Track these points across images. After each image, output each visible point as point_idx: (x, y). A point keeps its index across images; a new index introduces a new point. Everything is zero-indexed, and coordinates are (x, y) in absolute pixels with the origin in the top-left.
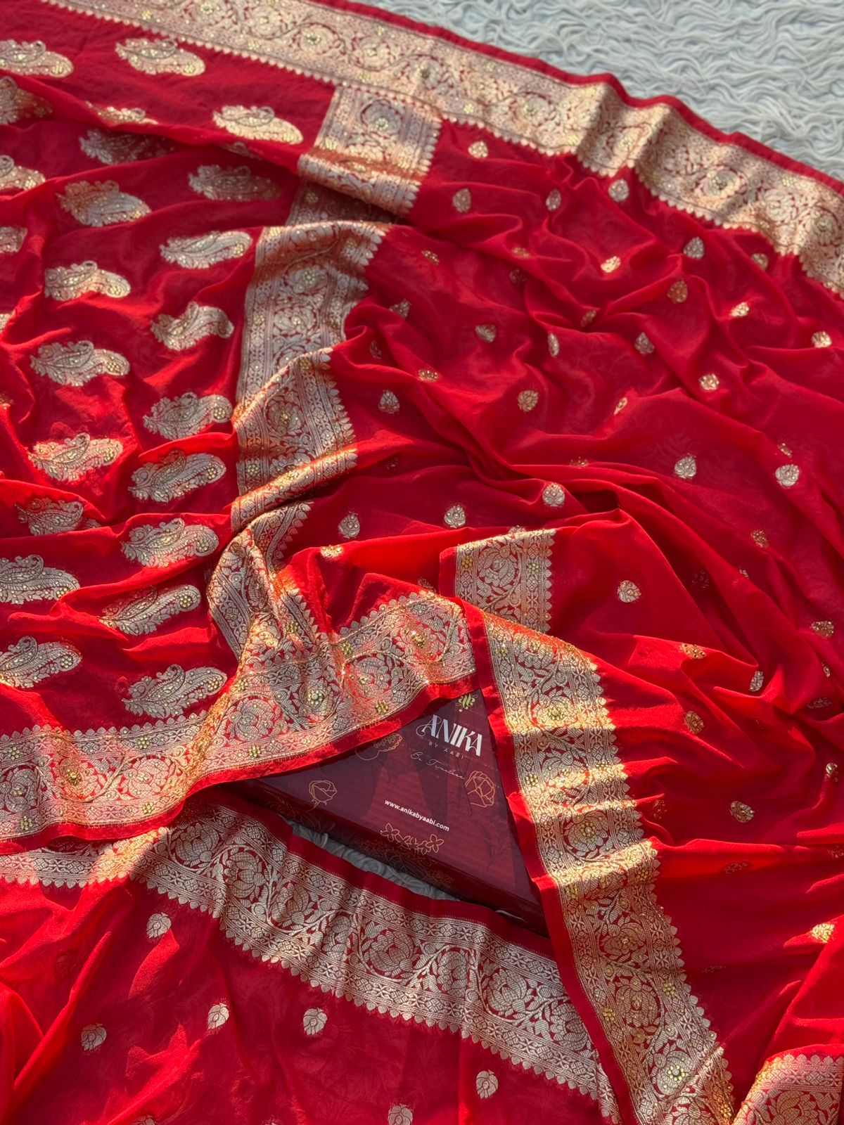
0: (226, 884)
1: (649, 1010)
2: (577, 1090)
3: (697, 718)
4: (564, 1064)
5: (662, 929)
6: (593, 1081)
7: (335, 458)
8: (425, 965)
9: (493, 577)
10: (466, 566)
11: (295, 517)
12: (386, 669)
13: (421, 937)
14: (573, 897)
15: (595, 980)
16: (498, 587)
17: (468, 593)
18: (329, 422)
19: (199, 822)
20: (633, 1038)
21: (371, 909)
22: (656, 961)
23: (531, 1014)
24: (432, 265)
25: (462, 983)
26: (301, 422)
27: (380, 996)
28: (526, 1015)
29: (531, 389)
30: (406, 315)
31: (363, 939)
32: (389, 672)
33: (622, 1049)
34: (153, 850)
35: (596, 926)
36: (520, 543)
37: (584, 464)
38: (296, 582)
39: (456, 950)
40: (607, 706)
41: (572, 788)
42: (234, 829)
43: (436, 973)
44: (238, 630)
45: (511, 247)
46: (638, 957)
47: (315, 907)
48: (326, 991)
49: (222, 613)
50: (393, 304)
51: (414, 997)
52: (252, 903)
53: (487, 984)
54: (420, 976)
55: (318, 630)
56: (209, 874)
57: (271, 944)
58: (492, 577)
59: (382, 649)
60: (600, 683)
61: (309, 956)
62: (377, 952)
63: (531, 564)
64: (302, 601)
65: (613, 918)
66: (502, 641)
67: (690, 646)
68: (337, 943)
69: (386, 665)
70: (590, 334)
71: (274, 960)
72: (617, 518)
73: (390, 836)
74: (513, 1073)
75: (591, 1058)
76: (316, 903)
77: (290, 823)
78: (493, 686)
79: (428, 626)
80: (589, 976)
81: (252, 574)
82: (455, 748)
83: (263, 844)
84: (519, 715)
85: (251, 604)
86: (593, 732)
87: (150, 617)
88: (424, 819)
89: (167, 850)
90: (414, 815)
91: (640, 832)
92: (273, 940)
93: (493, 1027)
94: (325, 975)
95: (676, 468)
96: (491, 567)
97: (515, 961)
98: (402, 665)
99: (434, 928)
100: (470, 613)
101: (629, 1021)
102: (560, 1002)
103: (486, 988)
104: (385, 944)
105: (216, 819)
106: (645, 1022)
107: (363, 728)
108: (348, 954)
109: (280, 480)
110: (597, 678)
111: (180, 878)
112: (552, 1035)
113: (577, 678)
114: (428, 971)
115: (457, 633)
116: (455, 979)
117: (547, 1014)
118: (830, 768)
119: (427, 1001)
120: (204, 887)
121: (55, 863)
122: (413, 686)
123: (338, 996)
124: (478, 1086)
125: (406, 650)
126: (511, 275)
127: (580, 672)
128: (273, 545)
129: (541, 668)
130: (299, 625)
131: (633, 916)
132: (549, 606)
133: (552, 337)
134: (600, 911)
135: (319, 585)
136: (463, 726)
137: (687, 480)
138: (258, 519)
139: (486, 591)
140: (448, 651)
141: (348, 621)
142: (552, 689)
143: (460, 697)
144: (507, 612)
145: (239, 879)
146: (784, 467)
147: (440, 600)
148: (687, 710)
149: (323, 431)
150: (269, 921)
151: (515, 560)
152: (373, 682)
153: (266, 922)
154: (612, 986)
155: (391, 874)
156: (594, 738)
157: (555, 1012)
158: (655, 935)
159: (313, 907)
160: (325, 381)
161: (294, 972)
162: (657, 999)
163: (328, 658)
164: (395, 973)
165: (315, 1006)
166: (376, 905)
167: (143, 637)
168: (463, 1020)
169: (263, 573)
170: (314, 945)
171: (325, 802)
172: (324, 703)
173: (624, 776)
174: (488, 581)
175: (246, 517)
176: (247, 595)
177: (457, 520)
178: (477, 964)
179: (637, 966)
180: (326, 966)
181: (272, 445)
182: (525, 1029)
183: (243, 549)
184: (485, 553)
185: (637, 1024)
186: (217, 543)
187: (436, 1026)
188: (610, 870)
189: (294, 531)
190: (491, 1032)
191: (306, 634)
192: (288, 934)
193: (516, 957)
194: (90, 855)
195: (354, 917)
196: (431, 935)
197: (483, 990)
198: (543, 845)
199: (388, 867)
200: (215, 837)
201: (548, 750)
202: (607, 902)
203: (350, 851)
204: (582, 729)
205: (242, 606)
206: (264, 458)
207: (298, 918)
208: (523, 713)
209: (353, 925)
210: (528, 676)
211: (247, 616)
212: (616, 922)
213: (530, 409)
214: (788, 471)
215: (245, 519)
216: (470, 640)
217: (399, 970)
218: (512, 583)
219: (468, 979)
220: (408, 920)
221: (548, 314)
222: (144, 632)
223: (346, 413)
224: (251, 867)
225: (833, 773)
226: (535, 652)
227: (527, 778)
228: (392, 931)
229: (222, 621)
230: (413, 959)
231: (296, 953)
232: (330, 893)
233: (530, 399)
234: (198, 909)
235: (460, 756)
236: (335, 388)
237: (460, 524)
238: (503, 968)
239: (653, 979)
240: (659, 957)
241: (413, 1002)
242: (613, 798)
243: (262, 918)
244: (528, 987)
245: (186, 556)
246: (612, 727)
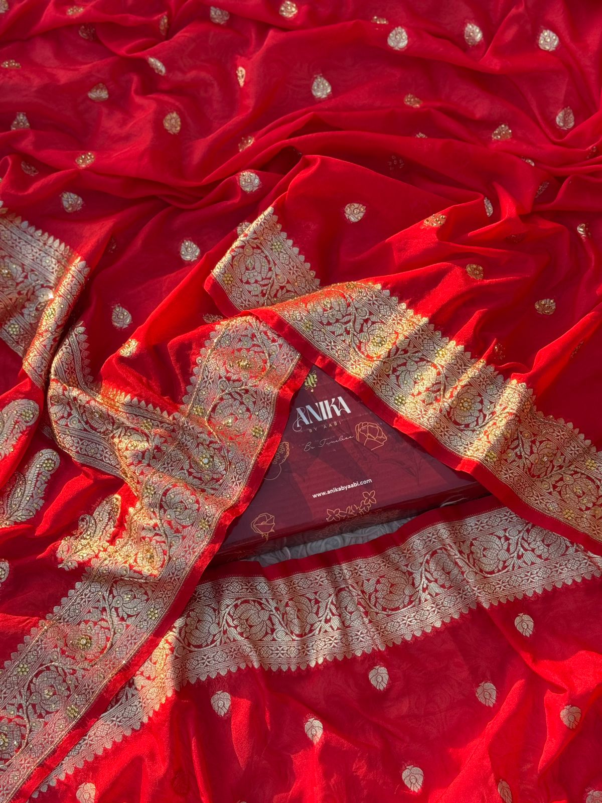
0: (246, 638)
1: (590, 490)
2: (584, 579)
3: (475, 266)
4: (562, 569)
5: (562, 431)
6: (590, 565)
7: (69, 276)
8: (421, 580)
9: (254, 276)
10: (230, 282)
11: (79, 343)
12: (237, 403)
13: (404, 563)
14: (495, 459)
15: (542, 499)
16: (263, 279)
17: (245, 301)
18: (40, 250)
19: (190, 611)
20: (594, 516)
21: (357, 573)
22: (571, 454)
23: (515, 554)
24: (17, 71)
25: (456, 571)
26: (20, 266)
27: (409, 625)
28: (513, 557)
29: (169, 112)
30: (28, 124)
31: (367, 597)
32: (242, 403)
33: (594, 530)
34: (176, 658)
35: (521, 465)
36: (255, 236)
37: (251, 142)
38: (122, 390)
39: (434, 553)
40: (409, 307)
41: (433, 385)
42: (218, 595)
43: (433, 579)
44: (105, 457)
45: (64, 12)
46: (559, 461)
47: (317, 602)
48: (371, 651)
49: (85, 455)
50: (11, 123)
51: (432, 607)
52: (272, 634)
53: (472, 559)
54: (424, 590)
55: (169, 414)
56: (228, 641)
57: (308, 651)
58: (252, 276)
59: (223, 391)
60: (392, 295)
61: (341, 639)
62: (383, 598)
63: (272, 245)
64: (139, 401)
65: (528, 451)
66: (302, 318)
67: (431, 218)
68: (351, 613)
69: (235, 399)
70: (175, 37)
71: (320, 661)
72: (307, 164)
73: (335, 517)
74: (534, 602)
75: (577, 551)
76: (316, 599)
77: (253, 559)
78: (321, 355)
79: (241, 349)
80: (536, 500)
81: (84, 410)
82: (329, 420)
83: (247, 589)
84: (355, 362)
85: (100, 432)
86: (416, 334)
87: (32, 496)
88: (349, 487)
89: (184, 648)
90: (340, 489)
91: (500, 378)
92: (307, 647)
93: (498, 584)
94: (361, 641)
95: (314, 93)
96: (247, 269)
97: (478, 528)
98: (247, 391)
99: (408, 551)
100: (263, 316)
101: (584, 508)
102: (528, 531)
103: (474, 563)
104: (385, 588)
105: (200, 598)
106: (593, 499)
107: (258, 457)
108: (367, 617)
109: (44, 323)
110: (387, 292)
111: (208, 658)
112: (540, 556)
113: (374, 304)
114: (427, 582)
115: (266, 337)
116: (449, 573)
117: (526, 545)
118: (582, 230)
119: (442, 603)
120: (231, 651)
121: (113, 721)
122: (268, 400)
123: (382, 648)
124: (521, 631)
125: (242, 379)
126: (80, 33)
127: (372, 297)
128: (80, 375)
129: (343, 317)
130: (151, 419)
131: (539, 439)
132: (308, 265)
133: (152, 60)
134: (516, 453)
135: (141, 381)
136: (323, 400)
137: (329, 97)
138: (53, 365)
139: (256, 289)
140: (269, 355)
141: (183, 390)
142: (362, 325)
143: (305, 382)
144: (282, 294)
145: (251, 626)
146: (391, 35)
147: (233, 323)
148: (464, 266)
149: (41, 261)
150: (294, 637)
151: (259, 251)
152: (237, 419)
153: (293, 640)
154: (555, 493)
155: (349, 539)
156: (419, 337)
157: (530, 540)
158: (561, 438)
159: (316, 604)
160: (11, 222)
161: (340, 658)
162: (588, 478)
163: (193, 428)
164: (407, 600)
165: (371, 667)
166: (358, 568)
167: (39, 514)
168: (478, 596)
169: (93, 403)
170: (338, 629)
171: (272, 530)
172: (217, 460)
173: (461, 348)
174: (252, 281)
175: (42, 371)
176: (92, 427)
177: (193, 253)
178: (457, 553)
179: (561, 467)
180: (357, 635)
181: (13, 301)
182: (520, 567)
183: (62, 397)
184: (236, 263)
185: (590, 505)
186: (37, 406)
187: (461, 614)
188: (504, 422)
189: (86, 353)
190: (500, 588)
191: (161, 422)
192: (314, 635)
193: (476, 524)
194: (133, 695)
195: (351, 588)
196: (409, 557)
197: (474, 565)
198: (443, 439)
199: (344, 535)
200: (209, 611)
201: (395, 370)
202: (516, 443)
203: (309, 544)
204: (407, 338)
205: (95, 438)
206: (15, 314)
207: (312, 618)
208: (357, 358)
209: (354, 594)
210: (339, 329)
211: (104, 442)
212: (532, 452)
213: (178, 128)
214: (396, 35)
215: (43, 373)
216: (279, 336)
217: (407, 598)
218: (270, 269)
219: (459, 566)
220: (387, 560)
221: (133, 44)
222: (37, 510)
223: (46, 234)
224: (252, 611)
225: (586, 232)
226: (331, 308)
227: (396, 402)
228: (383, 577)
229: (89, 460)
230: (411, 583)
231: (331, 644)
232: (320, 585)
233: (173, 121)
234: (239, 669)
235: (338, 423)
236: (22, 221)
237: (197, 254)
238: (473, 539)
239: (576, 467)
240: (572, 450)
241: (434, 611)
242: (465, 369)
243: (287, 638)
244: (500, 538)
245: (21, 432)
246: (425, 320)
